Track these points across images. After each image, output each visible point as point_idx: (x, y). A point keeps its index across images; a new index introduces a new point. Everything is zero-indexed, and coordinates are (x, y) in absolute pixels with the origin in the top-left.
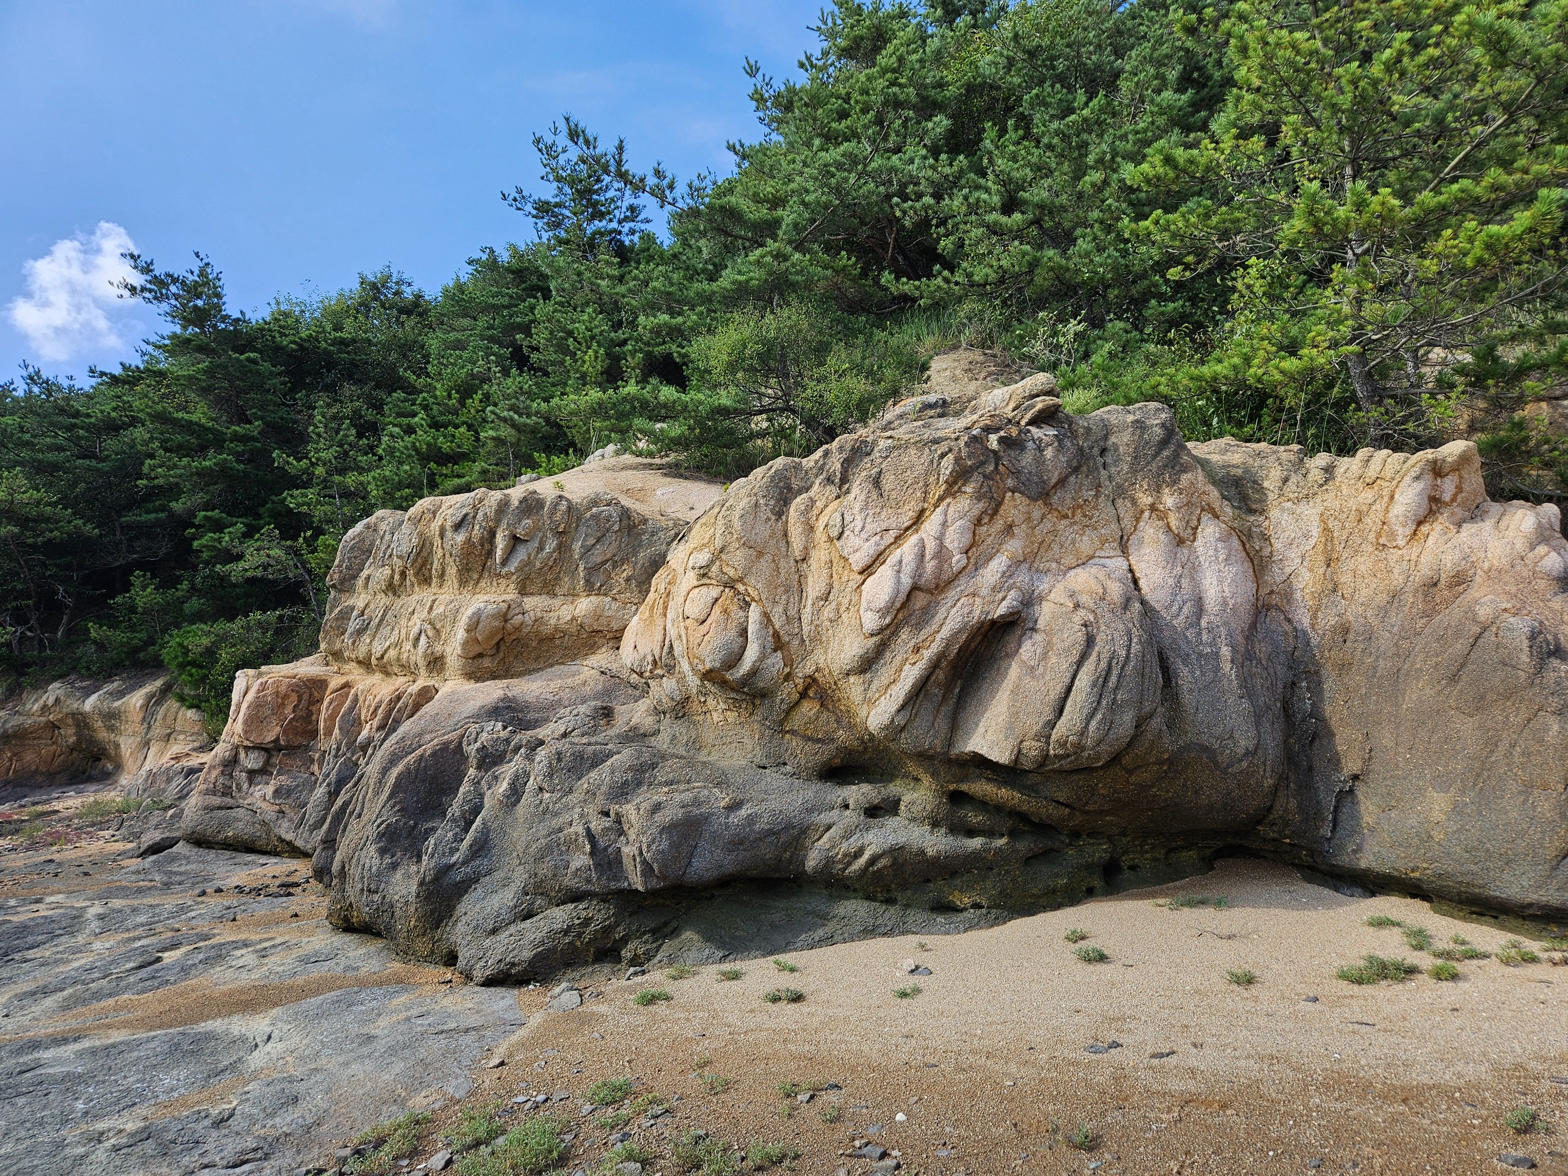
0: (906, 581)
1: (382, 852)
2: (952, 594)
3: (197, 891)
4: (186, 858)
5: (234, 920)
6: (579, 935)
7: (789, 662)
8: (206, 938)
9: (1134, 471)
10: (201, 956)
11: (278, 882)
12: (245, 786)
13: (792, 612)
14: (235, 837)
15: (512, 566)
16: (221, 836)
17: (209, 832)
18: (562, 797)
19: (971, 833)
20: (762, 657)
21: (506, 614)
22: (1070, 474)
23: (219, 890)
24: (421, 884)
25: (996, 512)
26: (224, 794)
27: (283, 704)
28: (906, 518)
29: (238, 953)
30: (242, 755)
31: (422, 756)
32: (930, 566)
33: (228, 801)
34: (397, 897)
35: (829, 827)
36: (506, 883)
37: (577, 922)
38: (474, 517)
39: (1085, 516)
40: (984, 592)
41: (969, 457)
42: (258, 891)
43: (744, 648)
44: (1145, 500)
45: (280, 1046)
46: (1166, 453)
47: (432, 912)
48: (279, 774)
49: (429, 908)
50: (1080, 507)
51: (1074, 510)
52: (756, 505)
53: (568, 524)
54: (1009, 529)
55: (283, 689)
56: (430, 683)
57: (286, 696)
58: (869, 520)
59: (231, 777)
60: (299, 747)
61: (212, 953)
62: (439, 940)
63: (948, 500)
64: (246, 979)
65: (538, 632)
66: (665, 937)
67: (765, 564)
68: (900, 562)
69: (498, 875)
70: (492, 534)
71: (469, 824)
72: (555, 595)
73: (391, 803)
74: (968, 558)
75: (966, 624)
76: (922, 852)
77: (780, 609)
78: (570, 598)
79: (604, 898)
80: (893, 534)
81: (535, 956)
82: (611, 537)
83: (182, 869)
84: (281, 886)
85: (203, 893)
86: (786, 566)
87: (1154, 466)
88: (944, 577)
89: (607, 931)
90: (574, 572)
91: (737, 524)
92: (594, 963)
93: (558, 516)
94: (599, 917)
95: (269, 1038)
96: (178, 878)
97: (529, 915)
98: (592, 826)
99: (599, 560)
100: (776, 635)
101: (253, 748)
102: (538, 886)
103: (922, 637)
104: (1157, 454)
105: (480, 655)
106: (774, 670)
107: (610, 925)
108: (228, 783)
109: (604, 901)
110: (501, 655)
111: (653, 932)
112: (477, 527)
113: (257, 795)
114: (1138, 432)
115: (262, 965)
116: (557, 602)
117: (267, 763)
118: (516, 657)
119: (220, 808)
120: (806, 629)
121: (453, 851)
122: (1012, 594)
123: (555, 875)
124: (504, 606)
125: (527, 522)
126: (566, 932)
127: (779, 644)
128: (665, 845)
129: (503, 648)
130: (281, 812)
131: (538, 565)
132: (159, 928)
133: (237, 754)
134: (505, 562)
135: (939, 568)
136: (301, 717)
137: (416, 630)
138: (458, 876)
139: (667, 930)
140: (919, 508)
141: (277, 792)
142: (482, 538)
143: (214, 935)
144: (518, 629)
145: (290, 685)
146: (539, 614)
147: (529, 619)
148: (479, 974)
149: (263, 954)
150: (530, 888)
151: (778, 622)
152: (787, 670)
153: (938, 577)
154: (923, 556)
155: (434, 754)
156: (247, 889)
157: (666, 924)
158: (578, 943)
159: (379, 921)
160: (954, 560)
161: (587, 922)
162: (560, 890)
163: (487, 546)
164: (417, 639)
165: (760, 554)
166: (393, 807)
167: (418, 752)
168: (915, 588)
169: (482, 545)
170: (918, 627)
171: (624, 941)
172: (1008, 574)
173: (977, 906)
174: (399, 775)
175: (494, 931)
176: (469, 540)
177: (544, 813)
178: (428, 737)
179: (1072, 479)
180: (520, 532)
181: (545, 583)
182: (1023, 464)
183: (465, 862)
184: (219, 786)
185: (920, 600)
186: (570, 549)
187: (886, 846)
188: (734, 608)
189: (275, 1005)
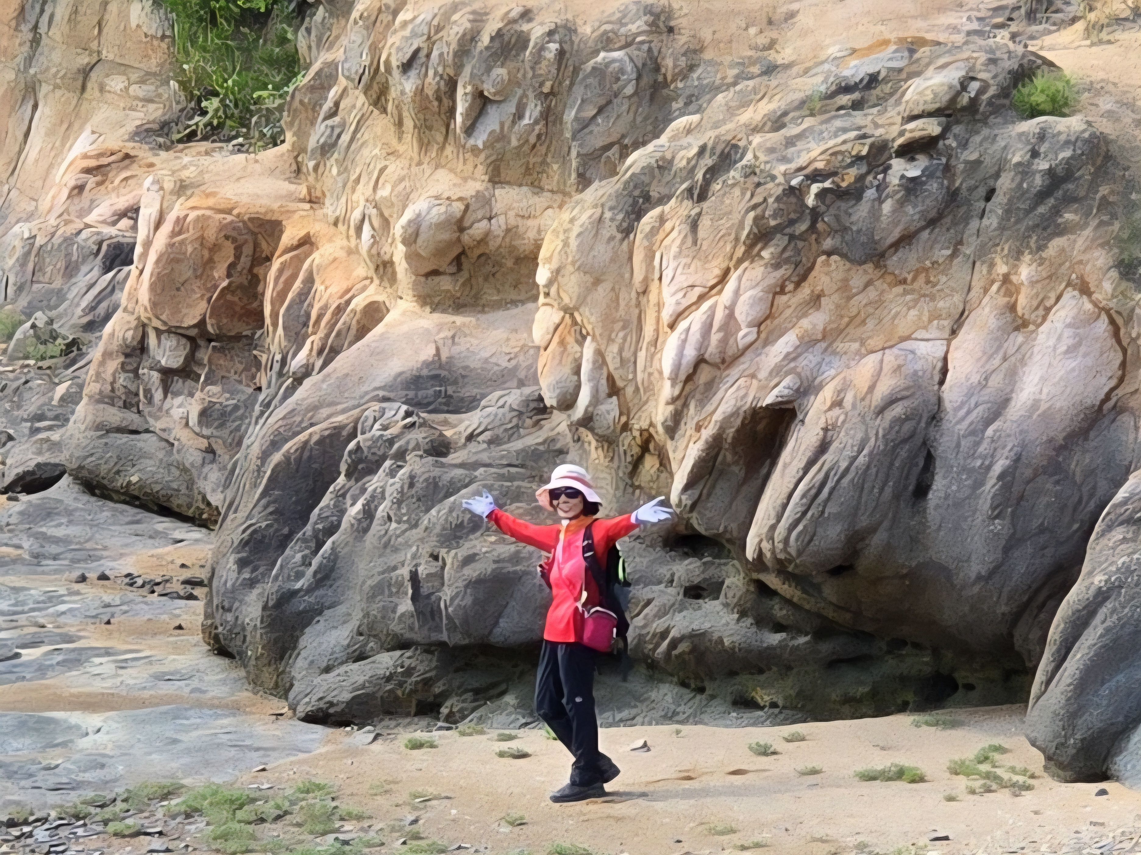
0: (690, 353)
1: (242, 564)
2: (735, 372)
3: (76, 574)
4: (69, 512)
5: (108, 623)
6: (401, 684)
7: (625, 410)
8: (70, 639)
9: (1002, 228)
10: (60, 658)
11: (186, 574)
12: (158, 395)
13: (627, 354)
14: (141, 485)
15: (479, 139)
16: (120, 482)
17: (103, 470)
18: (406, 530)
19: (778, 627)
20: (595, 401)
21: (461, 219)
22: (923, 228)
23: (103, 577)
24: (265, 608)
25: (803, 278)
26: (126, 406)
27: (211, 260)
28: (712, 277)
29: (97, 660)
30: (152, 339)
31: (306, 443)
32: (715, 338)
33: (131, 418)
34: (247, 620)
35: (649, 602)
36: (347, 618)
37: (400, 670)
38: (428, 56)
39: (928, 282)
40: (762, 375)
41: (774, 216)
42: (151, 586)
43: (578, 387)
44: (1002, 269)
45: (106, 738)
46: (1041, 209)
47: (276, 641)
48: (209, 381)
49: (274, 636)
50: (927, 270)
51: (917, 273)
52: (600, 219)
53: (558, 81)
54: (816, 300)
55: (211, 234)
56: (380, 298)
57: (215, 248)
58: (679, 270)
59: (137, 376)
60: (238, 338)
61: (72, 656)
62: (283, 672)
63: (746, 264)
64: (98, 686)
65: (512, 249)
66: (489, 699)
67: (602, 292)
68: (688, 330)
69: (341, 609)
70: (452, 84)
71: (320, 545)
72: (542, 189)
73: (264, 502)
74: (759, 333)
75: (739, 409)
76: (721, 640)
77: (614, 348)
78: (558, 197)
79: (429, 648)
80: (698, 291)
81: (354, 698)
82: (621, 106)
83: (60, 532)
84: (187, 582)
85: (83, 579)
86: (628, 297)
87: (1022, 227)
88: (731, 351)
89: (427, 683)
90: (564, 160)
91: (574, 243)
92: (416, 715)
93: (543, 68)
94: (421, 668)
95: (99, 731)
96: (54, 549)
97: (361, 657)
98: (420, 569)
99: (599, 143)
100: (611, 379)
101: (169, 331)
102: (371, 627)
103: (703, 416)
104: (1033, 208)
105: (435, 273)
106: (610, 418)
107: (430, 679)
108: (133, 388)
109: (427, 651)
110: (465, 274)
111: (477, 692)
112: (431, 73)
113: (177, 413)
114: (1018, 179)
115: (117, 675)
116: (540, 201)
117: (191, 359)
118: (486, 279)
119: (120, 430)
120: (640, 376)
121: (299, 575)
122: (788, 381)
123: (383, 618)
124: (458, 207)
125: (500, 72)
126: (389, 679)
127: (614, 390)
128: (468, 600)
129: (466, 265)
130: (210, 450)
131: (514, 143)
132: (22, 619)
133: (144, 336)
134: (470, 130)
135: (724, 342)
136: (241, 287)
137: (356, 215)
138: (301, 604)
139: (493, 692)
140: (724, 266)
141: (204, 414)
142: (438, 91)
143: (80, 638)
144: (483, 241)
145: (222, 227)
146: (512, 222)
147: (498, 225)
148: (302, 710)
149: (122, 665)
150: (364, 628)
151: (613, 363)
152: (624, 419)
153: (723, 352)
154: (711, 325)
155: (321, 442)
156: (140, 582)
157: (494, 685)
158: (399, 693)
159: (232, 644)
160: (741, 334)
161: (409, 672)
162: (388, 634)
163: (446, 102)
164: (359, 229)
165: (597, 282)
166: (266, 507)
167: (302, 437)
168: (700, 361)
169: (439, 99)
170: (702, 403)
171: (444, 696)
172: (791, 357)
173: (774, 705)
174: (277, 466)
175: (327, 670)
176: (420, 91)
177: (386, 546)
178: (324, 412)
179: (925, 234)
180: (489, 90)
181: (528, 171)
182: (854, 218)
183: (310, 590)
184: (120, 392)
185: (704, 375)
186: (559, 119)
187: (686, 631)
188: (570, 340)
189: (113, 709)
